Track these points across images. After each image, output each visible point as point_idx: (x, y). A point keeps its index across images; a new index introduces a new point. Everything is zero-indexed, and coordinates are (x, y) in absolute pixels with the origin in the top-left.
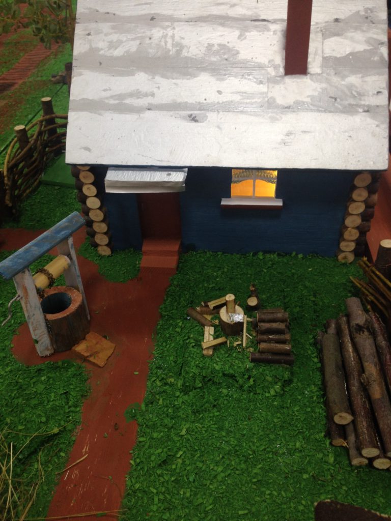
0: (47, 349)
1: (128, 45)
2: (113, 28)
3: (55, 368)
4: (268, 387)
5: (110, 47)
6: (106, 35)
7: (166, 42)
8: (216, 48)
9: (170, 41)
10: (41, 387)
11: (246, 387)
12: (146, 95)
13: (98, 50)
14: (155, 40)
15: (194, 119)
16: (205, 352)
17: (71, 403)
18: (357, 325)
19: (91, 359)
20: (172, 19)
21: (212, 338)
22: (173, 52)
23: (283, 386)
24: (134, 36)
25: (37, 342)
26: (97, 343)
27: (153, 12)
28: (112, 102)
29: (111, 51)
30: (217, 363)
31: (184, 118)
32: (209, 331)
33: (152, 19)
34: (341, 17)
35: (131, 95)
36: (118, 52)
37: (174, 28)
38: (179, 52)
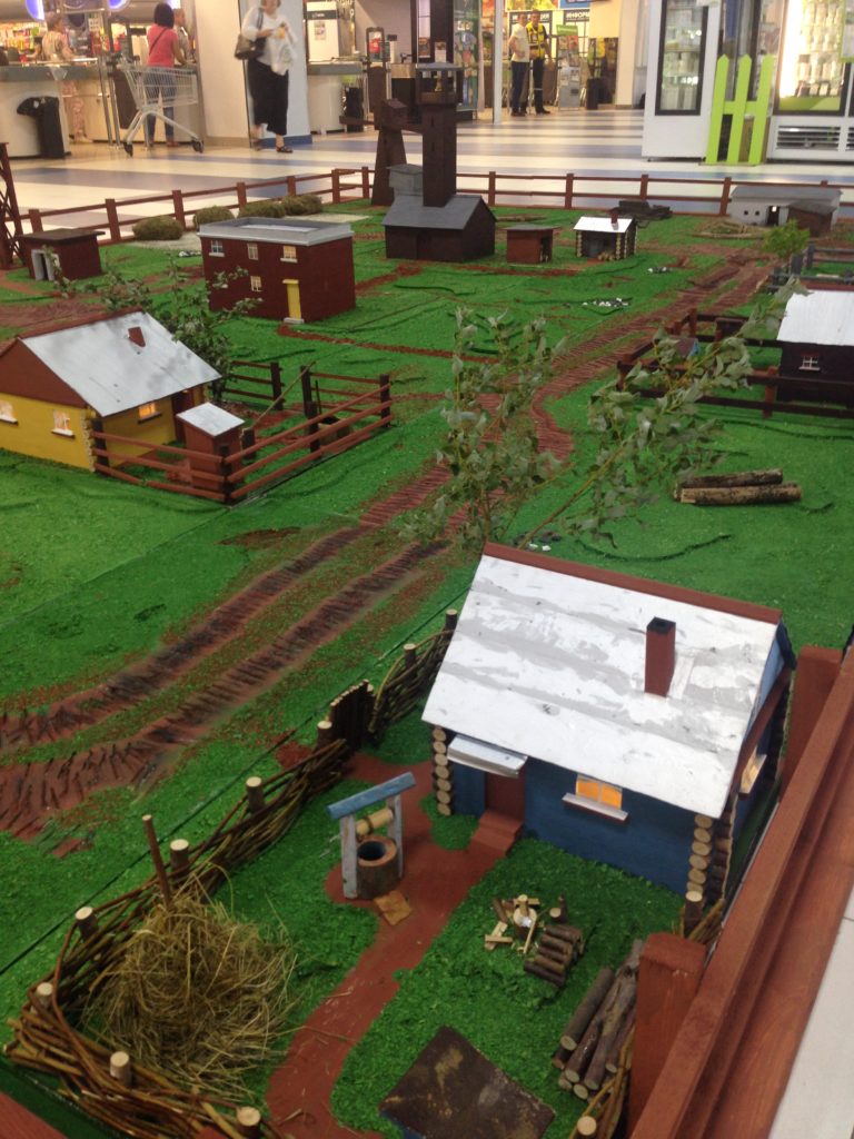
0: (352, 892)
1: (510, 623)
2: (502, 603)
3: (352, 912)
4: (527, 999)
5: (493, 621)
6: (493, 608)
7: (544, 630)
8: (588, 647)
9: (548, 628)
10: (335, 924)
11: (508, 990)
12: (512, 675)
13: (482, 620)
14: (535, 625)
15: (547, 710)
16: (486, 945)
17: (354, 947)
18: (628, 967)
19: (386, 916)
20: (555, 608)
21: (500, 934)
22: (547, 641)
23: (541, 1004)
24: (516, 616)
25: (345, 881)
26: (396, 903)
27: (541, 597)
28: (479, 673)
29: (493, 624)
30: (492, 959)
31: (538, 706)
32: (501, 927)
33: (539, 603)
34: (719, 646)
35: (498, 671)
36: (499, 628)
37: (555, 618)
38: (553, 641)
